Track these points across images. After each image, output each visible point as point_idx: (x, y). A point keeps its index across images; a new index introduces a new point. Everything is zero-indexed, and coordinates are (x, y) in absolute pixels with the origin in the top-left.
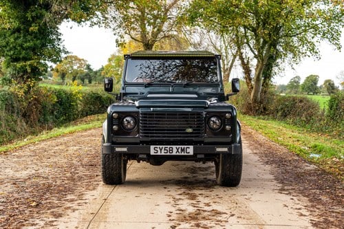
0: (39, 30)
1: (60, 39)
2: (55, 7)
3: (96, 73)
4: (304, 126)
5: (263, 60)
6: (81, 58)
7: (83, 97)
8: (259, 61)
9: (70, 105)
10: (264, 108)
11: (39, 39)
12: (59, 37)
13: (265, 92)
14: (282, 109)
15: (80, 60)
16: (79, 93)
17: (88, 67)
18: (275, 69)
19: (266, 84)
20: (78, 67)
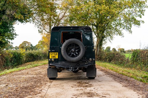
0: (2, 24)
1: (14, 30)
2: (8, 12)
3: (34, 47)
4: (120, 65)
5: (100, 38)
6: (29, 42)
7: (26, 55)
8: (98, 39)
9: (20, 58)
10: (100, 58)
11: (2, 29)
12: (13, 29)
13: (100, 51)
14: (108, 58)
15: (28, 43)
16: (24, 53)
17: (31, 45)
18: (104, 42)
19: (100, 48)
20: (28, 45)
